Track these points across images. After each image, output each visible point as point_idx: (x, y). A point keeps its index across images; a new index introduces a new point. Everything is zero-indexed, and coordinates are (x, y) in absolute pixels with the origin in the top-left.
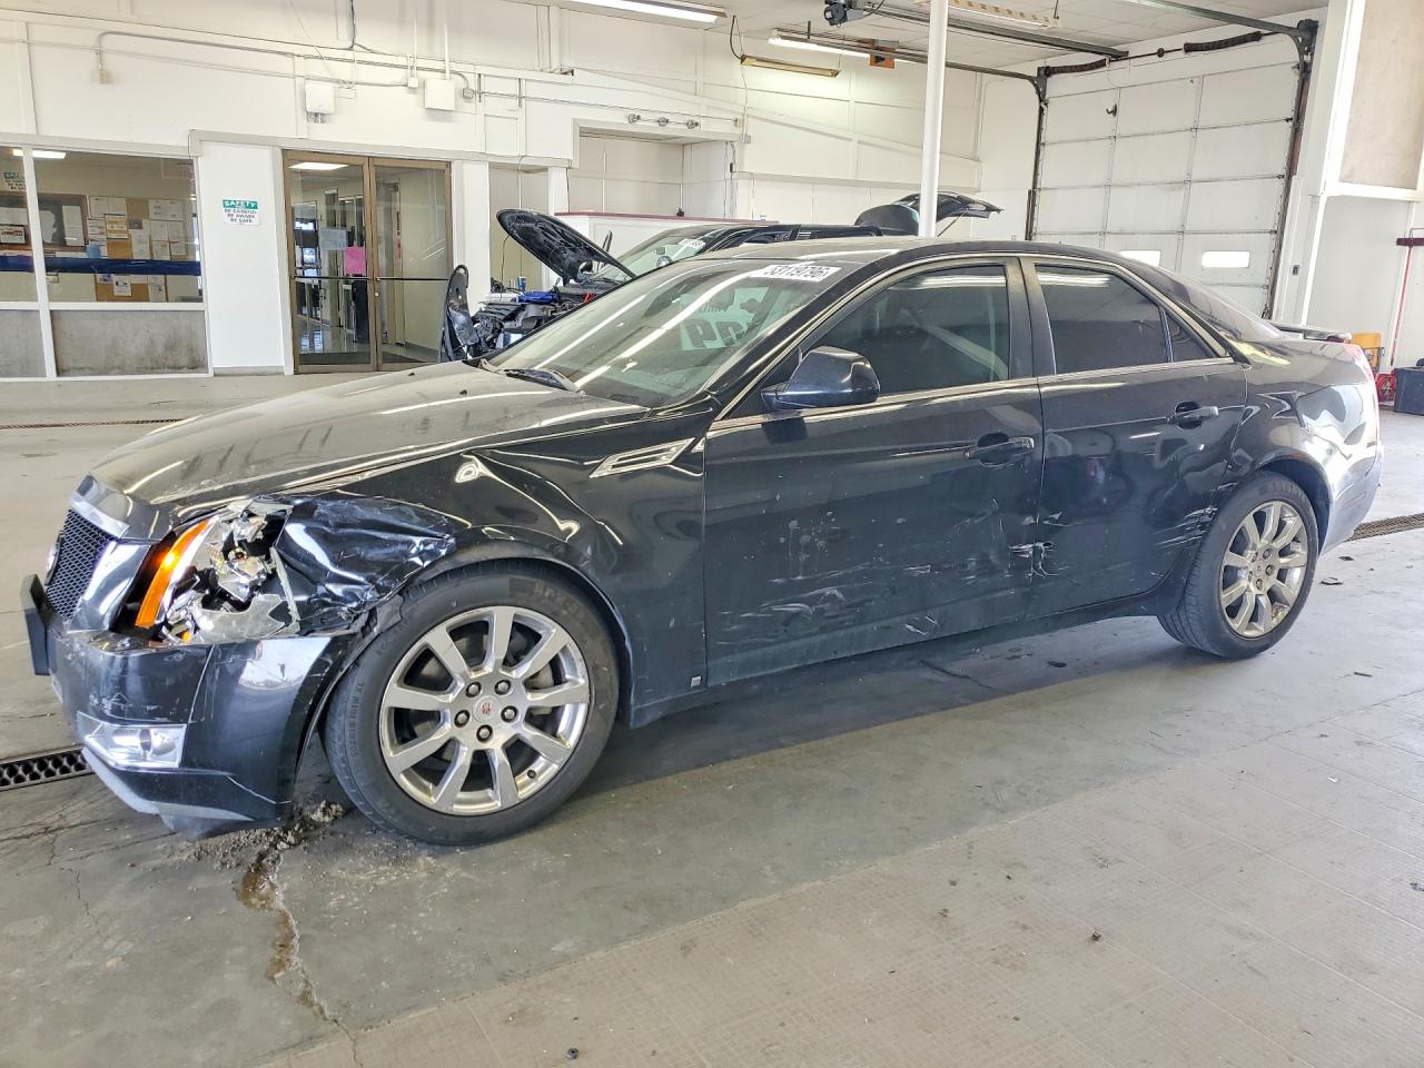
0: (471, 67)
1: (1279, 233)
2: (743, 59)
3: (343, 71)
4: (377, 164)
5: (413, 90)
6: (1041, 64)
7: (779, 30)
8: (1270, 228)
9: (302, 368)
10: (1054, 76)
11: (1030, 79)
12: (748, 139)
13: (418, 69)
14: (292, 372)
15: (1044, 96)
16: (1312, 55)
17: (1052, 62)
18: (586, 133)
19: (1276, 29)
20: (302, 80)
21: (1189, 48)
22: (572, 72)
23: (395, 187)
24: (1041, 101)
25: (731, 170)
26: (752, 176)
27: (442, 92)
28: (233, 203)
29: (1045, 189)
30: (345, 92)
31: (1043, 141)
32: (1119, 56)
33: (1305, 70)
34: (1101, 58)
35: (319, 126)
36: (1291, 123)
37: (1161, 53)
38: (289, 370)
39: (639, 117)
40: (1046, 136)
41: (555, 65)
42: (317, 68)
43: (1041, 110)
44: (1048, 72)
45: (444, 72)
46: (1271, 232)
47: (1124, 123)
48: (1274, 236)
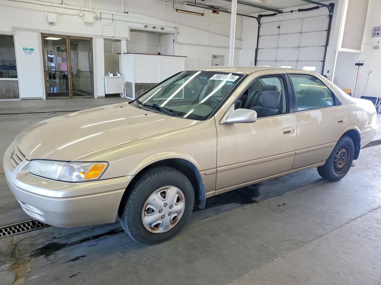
0: (97, 11)
1: (324, 61)
2: (177, 10)
3: (60, 10)
4: (70, 38)
5: (81, 17)
6: (259, 14)
7: (187, 2)
8: (321, 60)
9: (48, 98)
11: (256, 18)
12: (178, 33)
13: (82, 10)
14: (45, 99)
15: (260, 23)
16: (333, 13)
17: (262, 14)
18: (132, 30)
19: (324, 5)
20: (46, 13)
21: (299, 10)
22: (128, 13)
23: (77, 45)
25: (174, 42)
26: (180, 43)
28: (26, 49)
29: (260, 49)
30: (60, 16)
31: (259, 35)
32: (280, 12)
33: (331, 17)
34: (275, 12)
35: (52, 26)
36: (327, 32)
37: (292, 11)
38: (44, 98)
39: (147, 26)
40: (261, 34)
41: (123, 10)
42: (51, 9)
43: (259, 27)
44: (261, 16)
45: (90, 11)
46: (321, 61)
47: (282, 31)
48: (322, 62)
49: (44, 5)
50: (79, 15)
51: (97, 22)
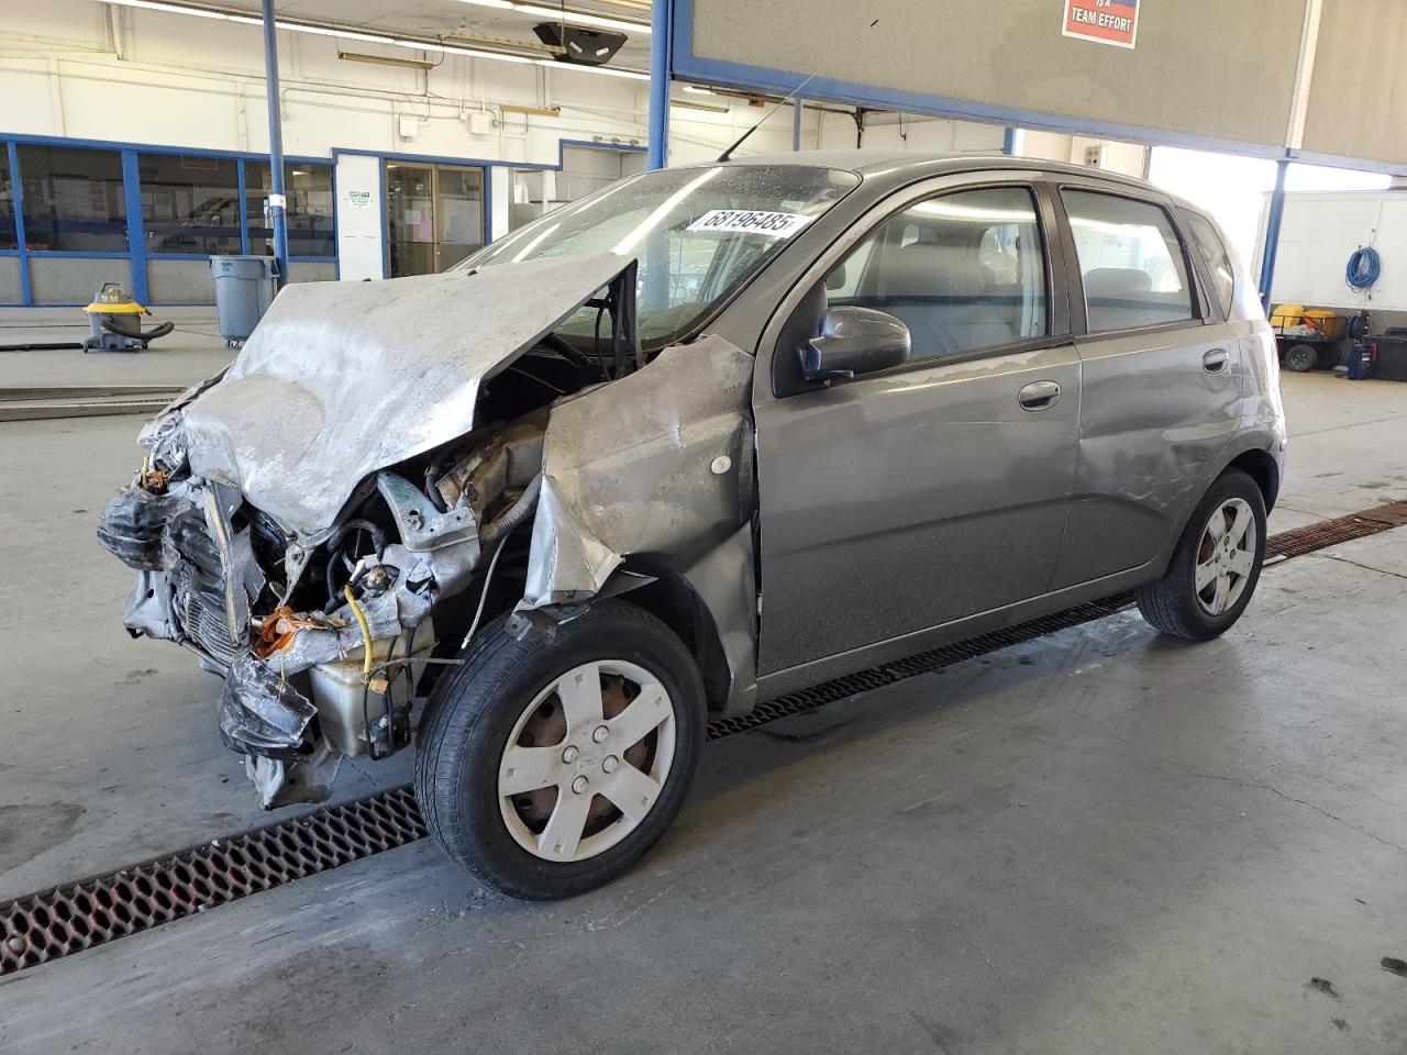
10: (868, 113)
11: (852, 114)
24: (859, 128)
27: (481, 122)
42: (406, 108)
43: (859, 135)
49: (393, 101)
50: (459, 118)
51: (496, 132)
